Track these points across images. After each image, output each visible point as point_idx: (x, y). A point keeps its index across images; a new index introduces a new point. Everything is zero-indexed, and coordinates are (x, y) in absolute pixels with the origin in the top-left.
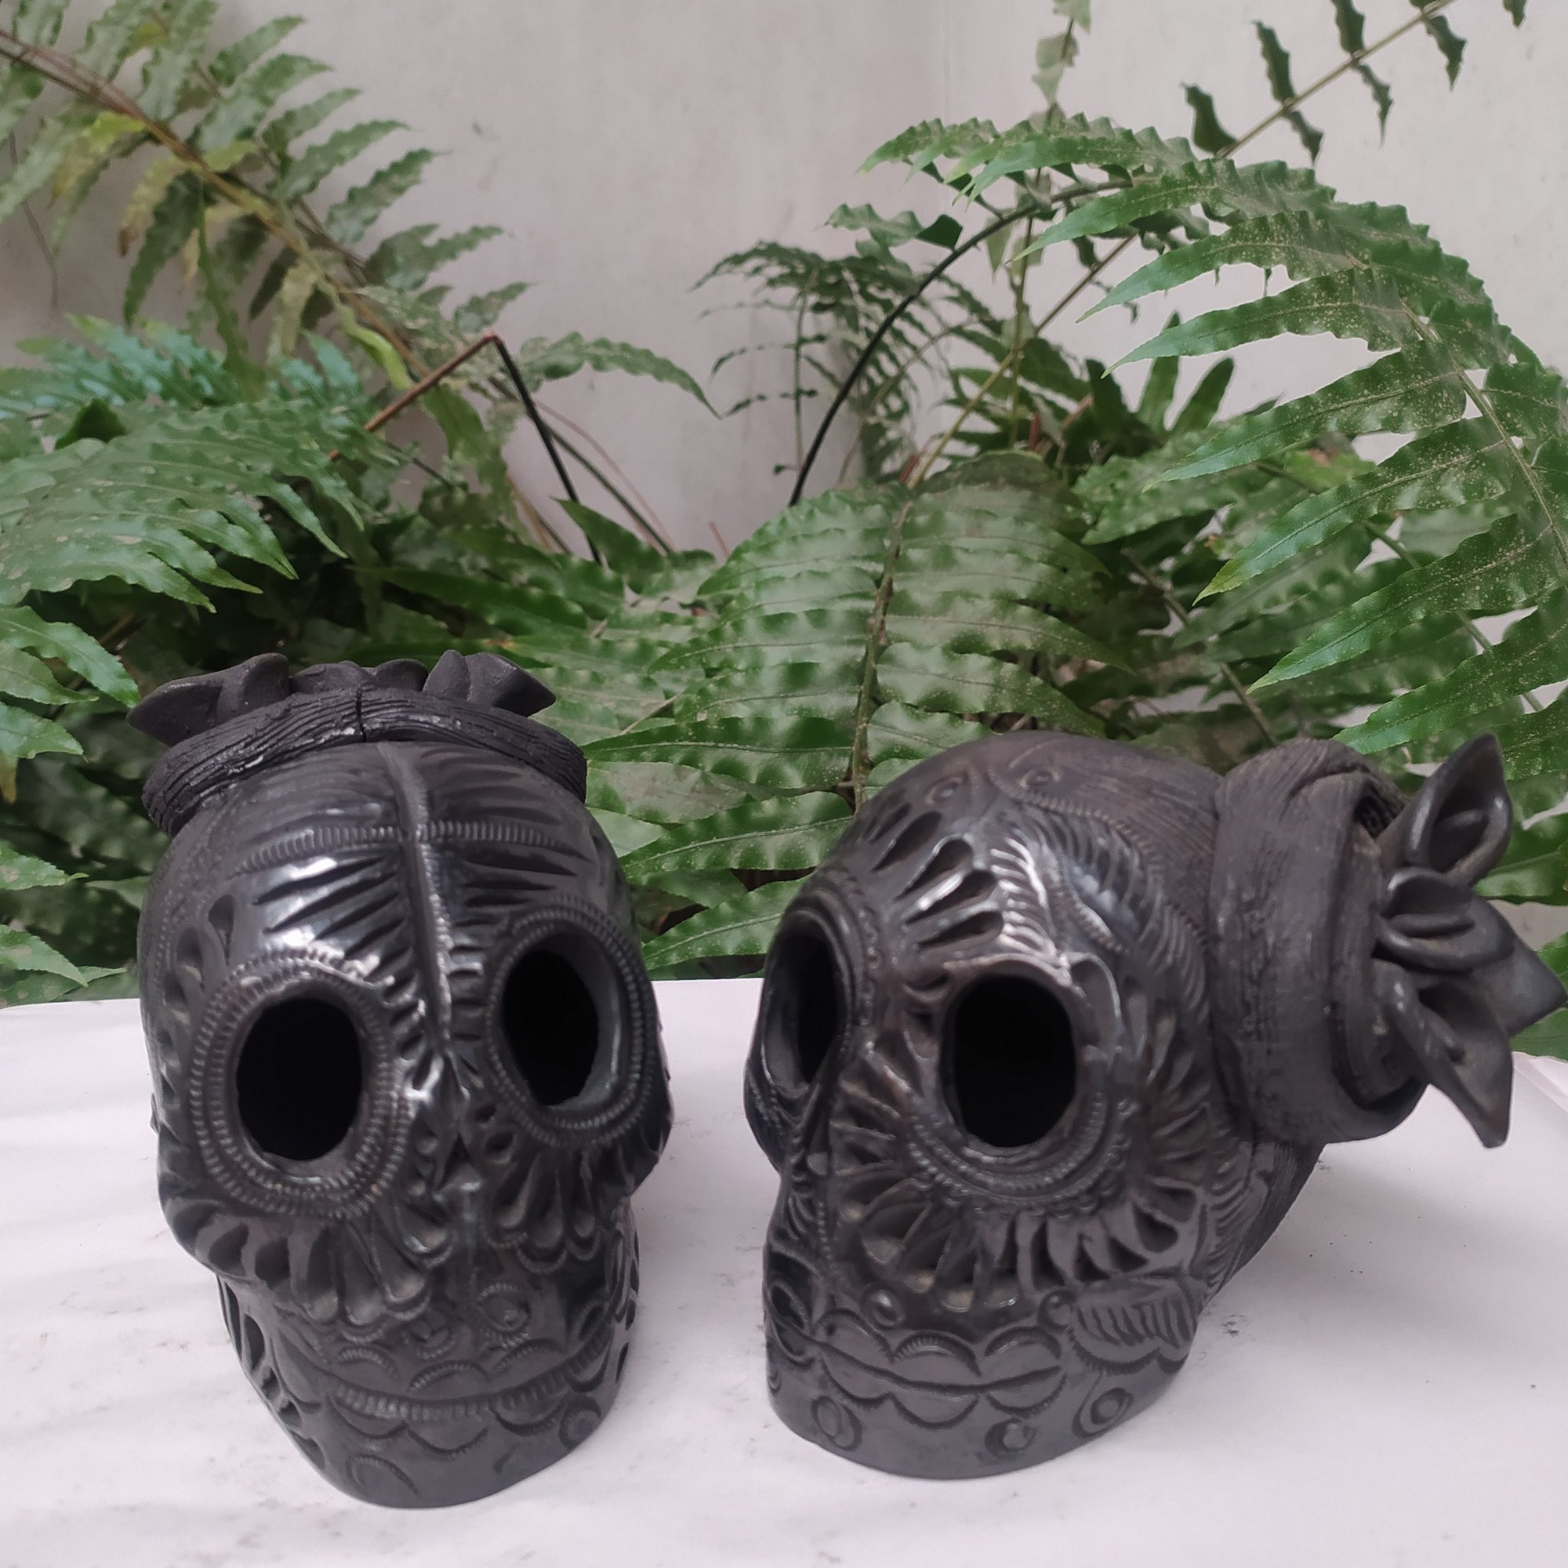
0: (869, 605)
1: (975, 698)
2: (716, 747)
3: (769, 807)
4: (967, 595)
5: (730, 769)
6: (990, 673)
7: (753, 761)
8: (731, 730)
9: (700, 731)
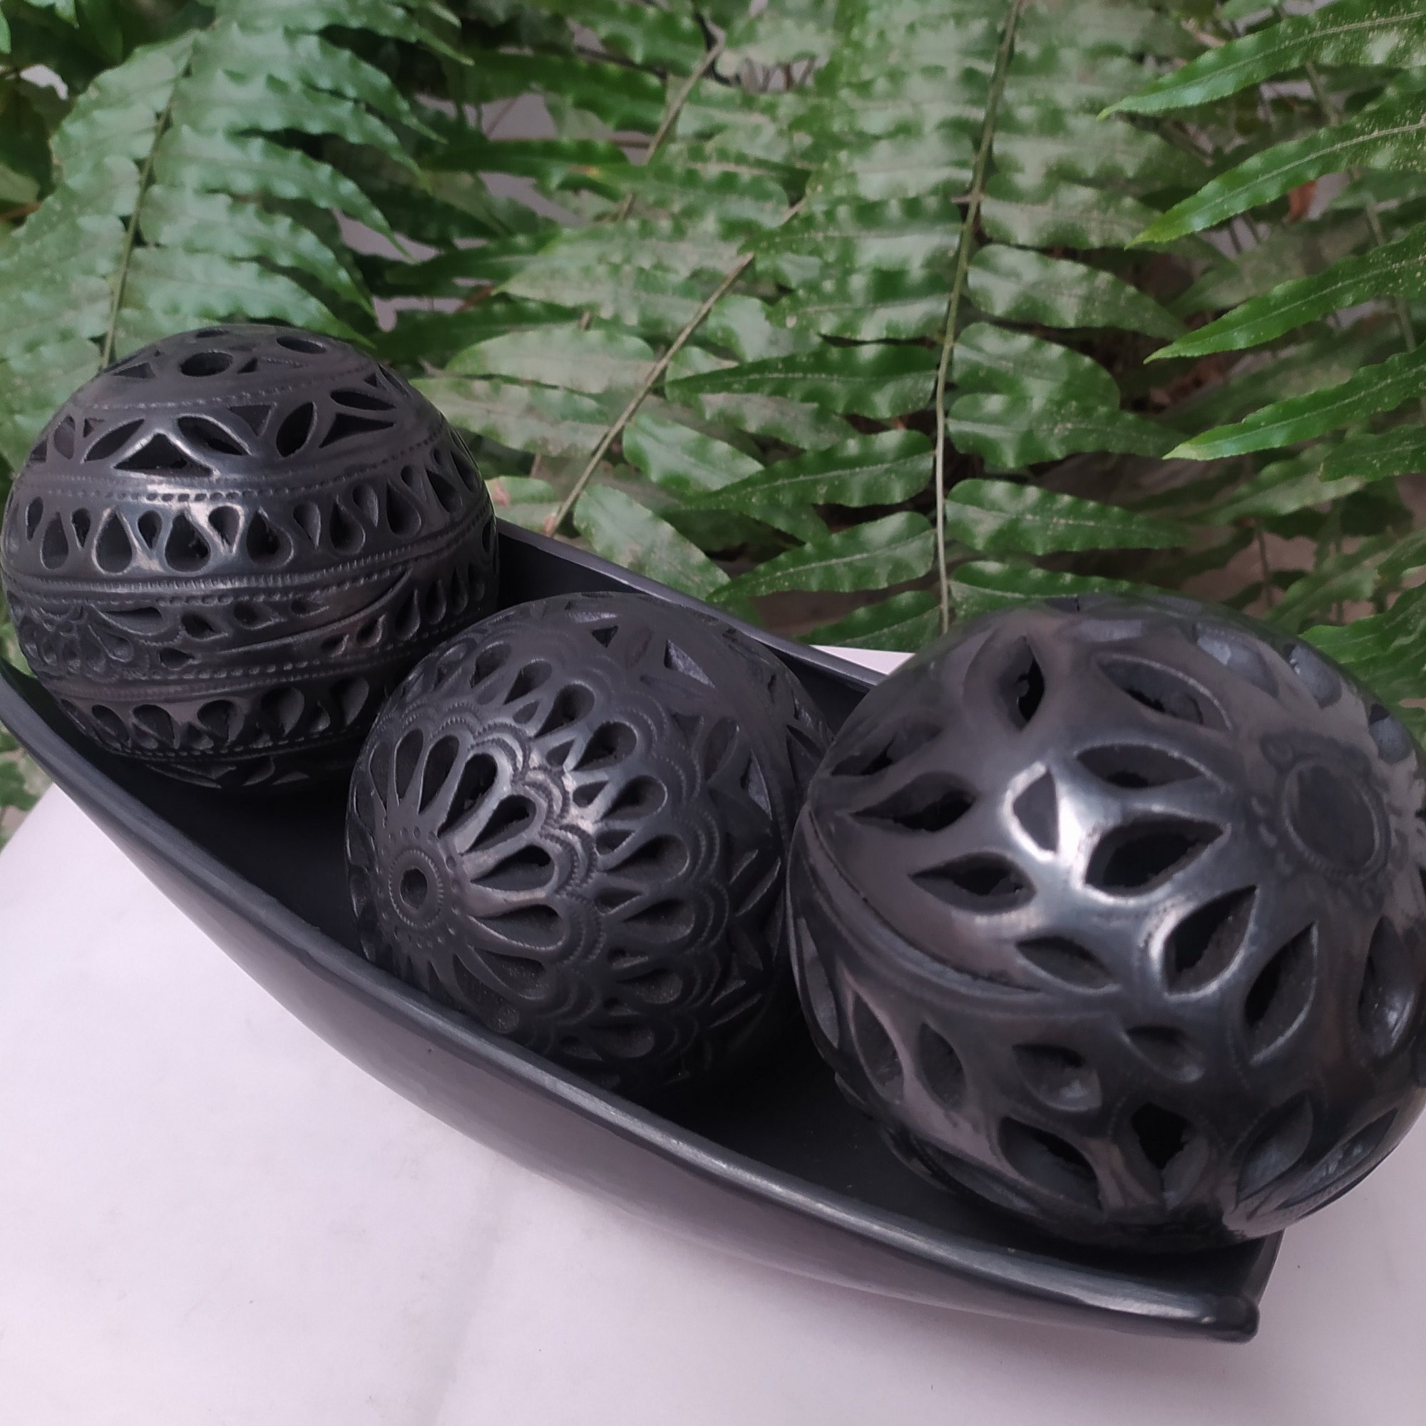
0: (967, 175)
1: (1068, 313)
2: (804, 378)
3: (853, 446)
6: (1085, 284)
9: (790, 363)
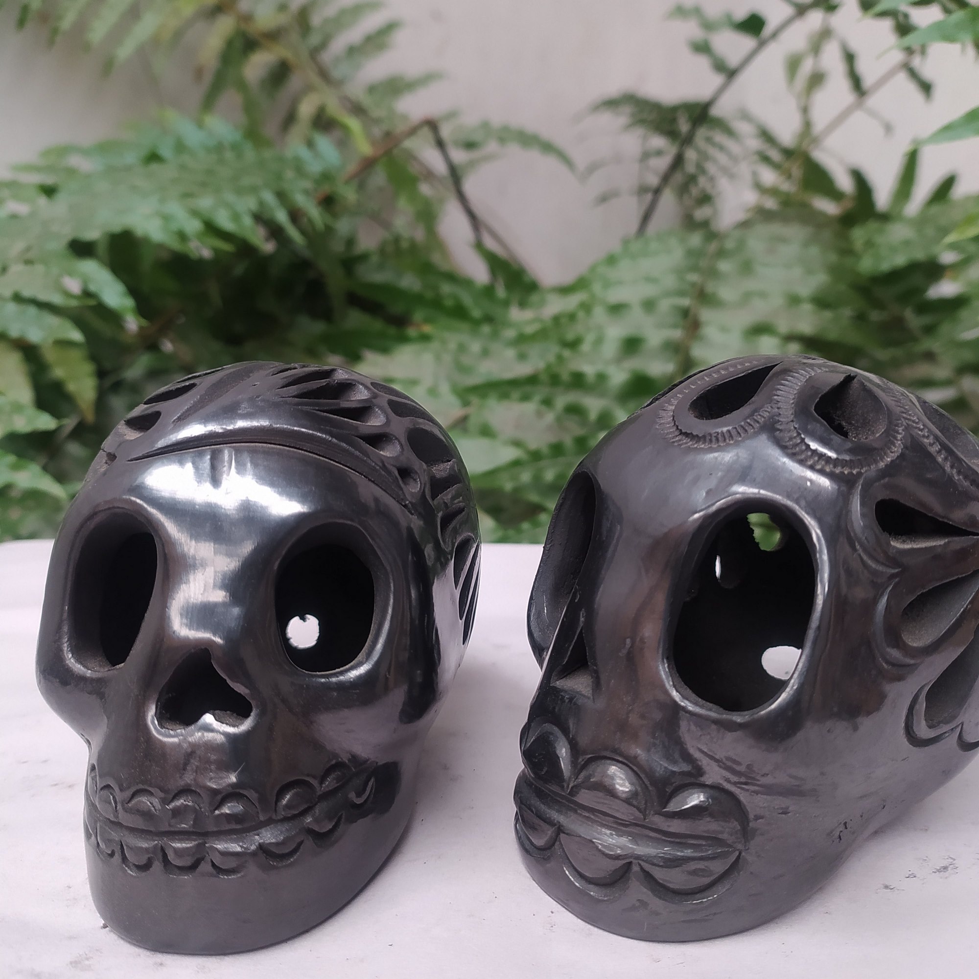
4: (763, 295)
5: (574, 410)
7: (594, 405)
8: (578, 381)
